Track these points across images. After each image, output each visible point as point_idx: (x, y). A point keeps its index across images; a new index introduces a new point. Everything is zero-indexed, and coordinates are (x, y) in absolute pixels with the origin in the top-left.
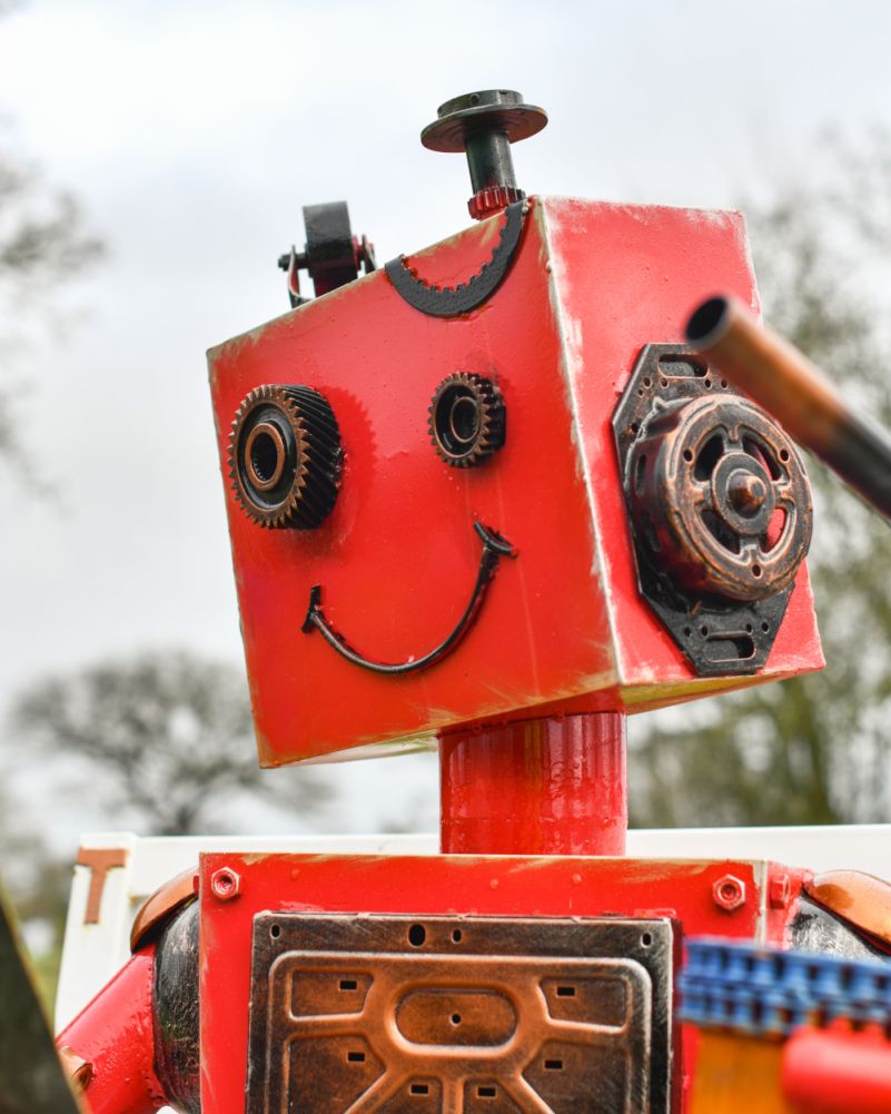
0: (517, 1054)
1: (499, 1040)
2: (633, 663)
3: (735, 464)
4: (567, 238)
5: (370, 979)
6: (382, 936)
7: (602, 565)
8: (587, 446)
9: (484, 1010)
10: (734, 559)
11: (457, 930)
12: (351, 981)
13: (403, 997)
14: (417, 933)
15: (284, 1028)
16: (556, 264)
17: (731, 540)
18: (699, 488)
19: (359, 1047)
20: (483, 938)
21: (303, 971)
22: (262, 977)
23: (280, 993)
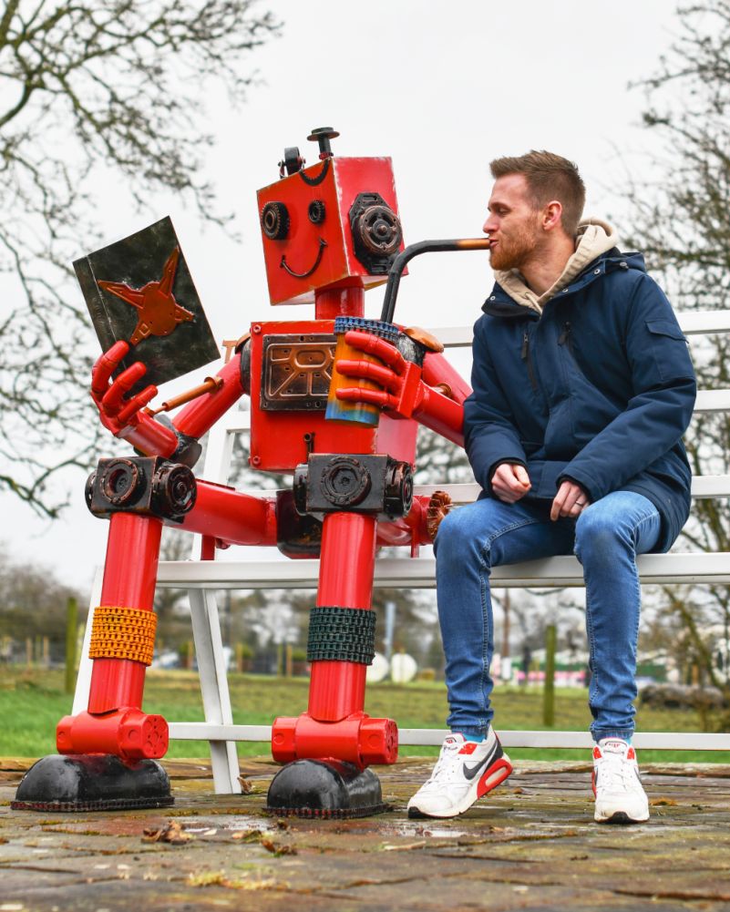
0: (325, 366)
1: (321, 363)
2: (352, 271)
3: (380, 223)
4: (339, 168)
5: (290, 349)
6: (294, 339)
7: (345, 248)
8: (343, 220)
9: (317, 356)
10: (378, 246)
11: (311, 337)
12: (286, 350)
13: (298, 354)
14: (302, 338)
15: (270, 362)
16: (336, 174)
17: (378, 241)
18: (369, 229)
19: (288, 366)
20: (318, 339)
21: (275, 349)
22: (265, 351)
23: (269, 354)
